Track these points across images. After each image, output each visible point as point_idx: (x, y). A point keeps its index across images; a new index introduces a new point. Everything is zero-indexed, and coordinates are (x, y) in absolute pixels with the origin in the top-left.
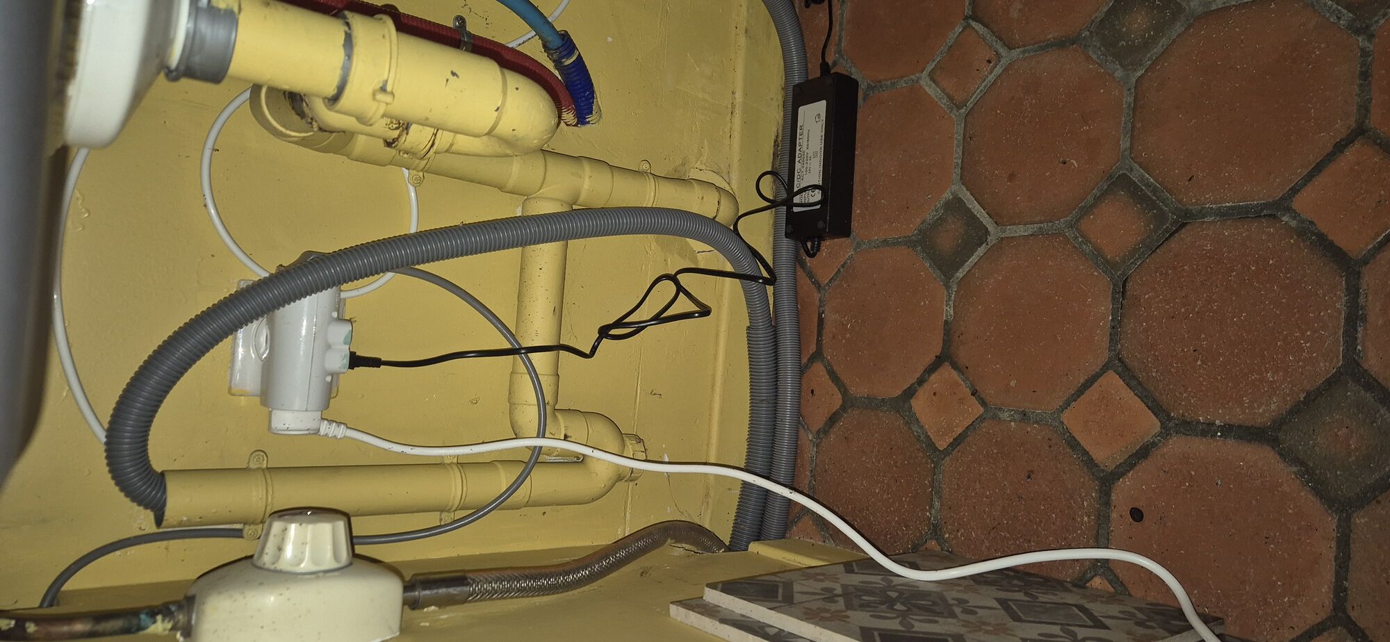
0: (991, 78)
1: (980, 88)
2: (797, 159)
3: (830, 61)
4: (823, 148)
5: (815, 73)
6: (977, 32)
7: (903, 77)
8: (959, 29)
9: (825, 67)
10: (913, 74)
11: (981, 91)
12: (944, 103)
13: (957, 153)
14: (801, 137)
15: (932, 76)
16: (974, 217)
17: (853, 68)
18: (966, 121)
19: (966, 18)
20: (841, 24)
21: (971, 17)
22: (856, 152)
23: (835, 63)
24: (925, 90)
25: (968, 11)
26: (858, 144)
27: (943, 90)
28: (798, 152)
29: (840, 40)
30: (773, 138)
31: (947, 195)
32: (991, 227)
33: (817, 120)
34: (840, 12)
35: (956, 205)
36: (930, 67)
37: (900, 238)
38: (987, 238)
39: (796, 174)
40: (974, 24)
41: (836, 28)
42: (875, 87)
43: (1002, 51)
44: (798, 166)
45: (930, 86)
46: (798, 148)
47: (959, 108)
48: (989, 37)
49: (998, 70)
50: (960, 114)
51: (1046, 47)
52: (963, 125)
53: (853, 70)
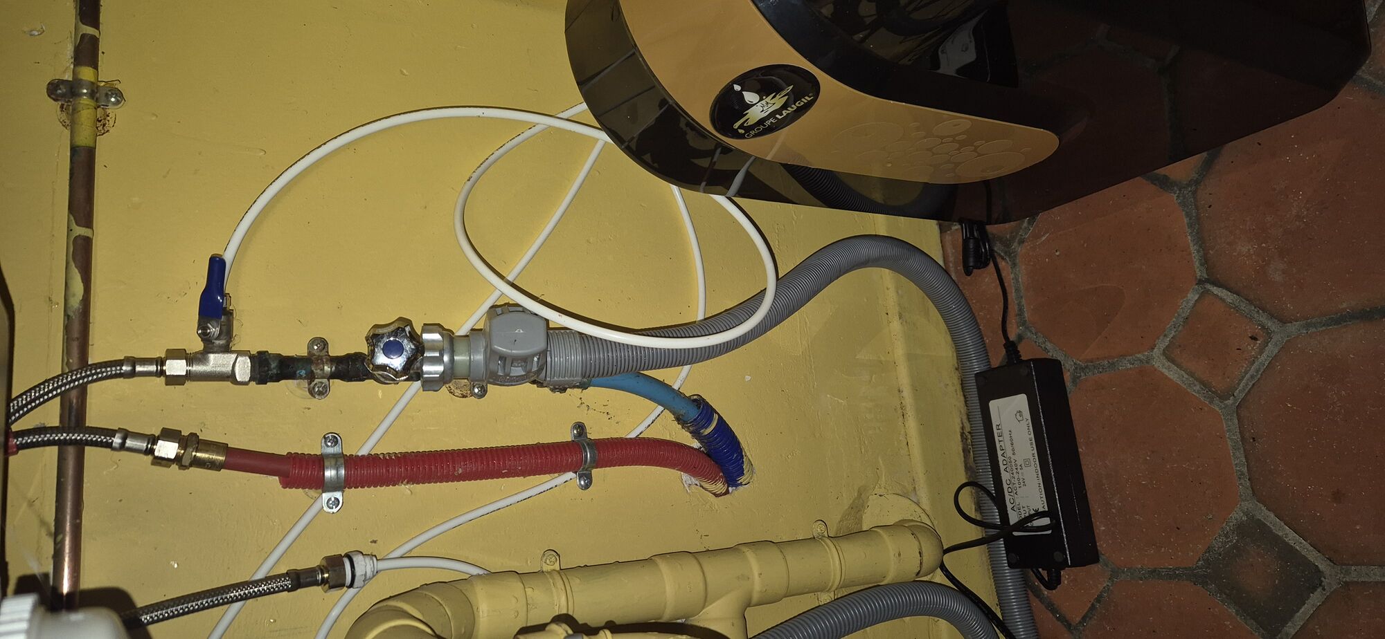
0: (1264, 358)
1: (1250, 373)
2: (1002, 468)
3: (1012, 337)
4: (1036, 455)
5: (998, 357)
6: (1223, 300)
7: (1124, 356)
8: (1193, 297)
9: (1011, 348)
10: (1139, 353)
11: (1252, 377)
12: (1196, 390)
13: (1238, 460)
14: (1001, 439)
15: (1167, 354)
16: (1291, 550)
17: (1048, 343)
18: (1238, 414)
19: (1200, 282)
20: (1017, 290)
21: (1207, 281)
22: (1080, 450)
23: (1020, 337)
24: (1162, 374)
25: (1200, 273)
26: (1080, 440)
27: (1191, 374)
28: (1001, 459)
29: (1021, 310)
30: (958, 430)
31: (1237, 515)
32: (1323, 565)
33: (1020, 419)
34: (1012, 276)
35: (1253, 531)
36: (1162, 344)
37: (1178, 569)
38: (1322, 581)
39: (1005, 486)
40: (1215, 290)
41: (1012, 295)
42: (1087, 367)
43: (1271, 325)
44: (1005, 476)
45: (1169, 368)
46: (1000, 453)
47: (1223, 398)
48: (1243, 306)
49: (1271, 349)
50: (1226, 406)
51: (1342, 319)
52: (1236, 421)
53: (1049, 346)
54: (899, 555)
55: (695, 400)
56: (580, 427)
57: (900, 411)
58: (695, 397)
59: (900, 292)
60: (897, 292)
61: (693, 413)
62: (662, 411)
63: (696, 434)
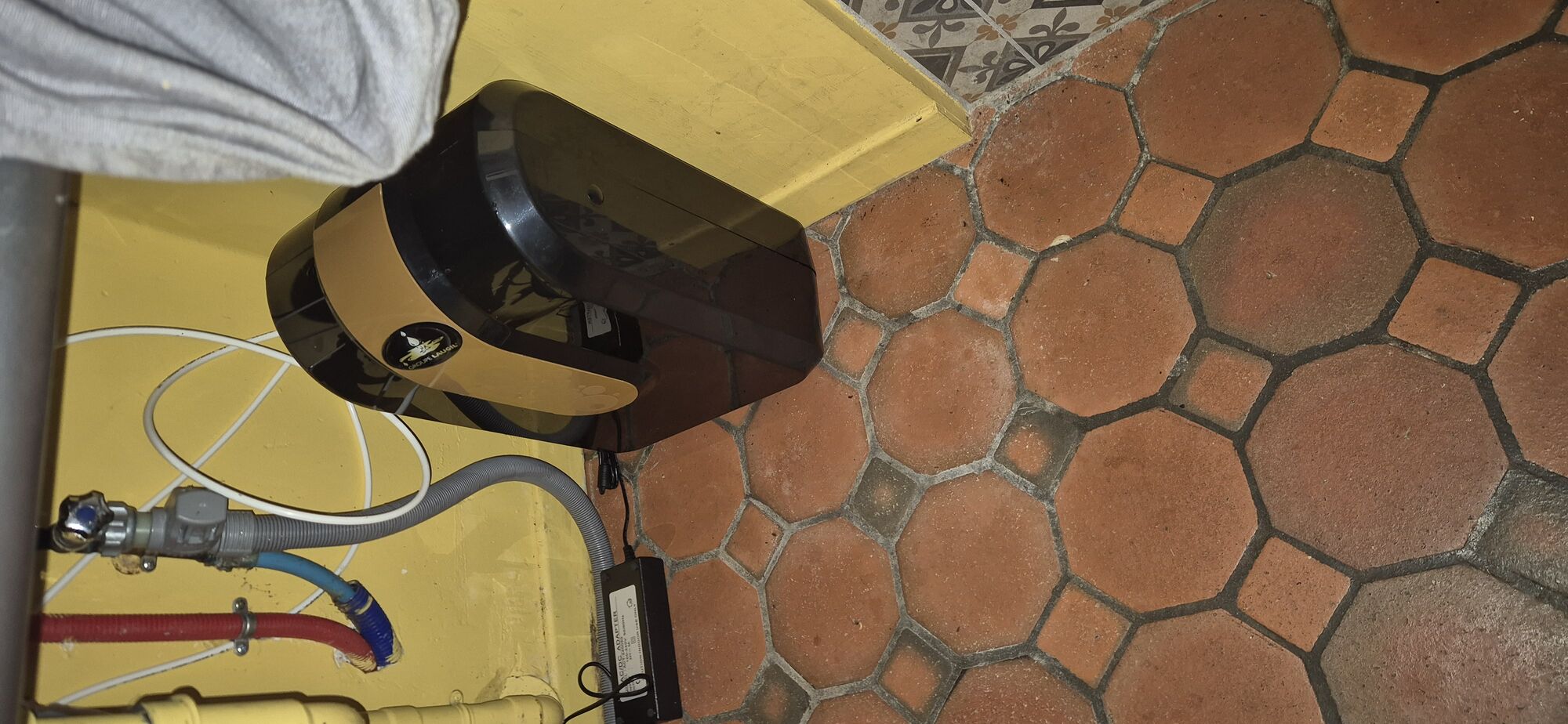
0: (780, 549)
1: (773, 559)
2: (616, 647)
3: (631, 543)
4: (639, 633)
5: (620, 559)
6: (759, 509)
7: (702, 553)
8: (743, 507)
9: (629, 551)
10: (711, 550)
11: (774, 561)
12: (743, 574)
13: (765, 622)
14: (616, 623)
15: (727, 549)
16: (793, 683)
17: (655, 547)
18: (766, 589)
19: (747, 497)
20: (637, 506)
21: (751, 496)
22: (673, 629)
23: (637, 543)
24: (724, 564)
25: (747, 490)
26: (673, 621)
27: (741, 563)
28: (615, 639)
29: (638, 521)
30: (589, 623)
31: (765, 664)
32: (810, 691)
33: (630, 605)
34: (633, 495)
35: (774, 673)
36: (725, 542)
37: (730, 712)
38: (809, 703)
39: (618, 662)
40: (755, 502)
41: (633, 510)
42: (679, 563)
43: (784, 525)
44: (618, 653)
45: (728, 560)
46: (615, 635)
47: (758, 579)
48: (769, 513)
49: (784, 542)
50: (760, 584)
51: (819, 519)
52: (765, 594)
53: (656, 549)
54: (523, 716)
55: (353, 585)
56: (242, 602)
57: (540, 606)
58: (353, 582)
59: (547, 506)
60: (544, 506)
61: (349, 595)
62: (321, 594)
63: (350, 615)
